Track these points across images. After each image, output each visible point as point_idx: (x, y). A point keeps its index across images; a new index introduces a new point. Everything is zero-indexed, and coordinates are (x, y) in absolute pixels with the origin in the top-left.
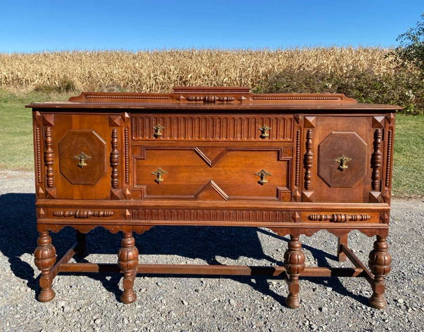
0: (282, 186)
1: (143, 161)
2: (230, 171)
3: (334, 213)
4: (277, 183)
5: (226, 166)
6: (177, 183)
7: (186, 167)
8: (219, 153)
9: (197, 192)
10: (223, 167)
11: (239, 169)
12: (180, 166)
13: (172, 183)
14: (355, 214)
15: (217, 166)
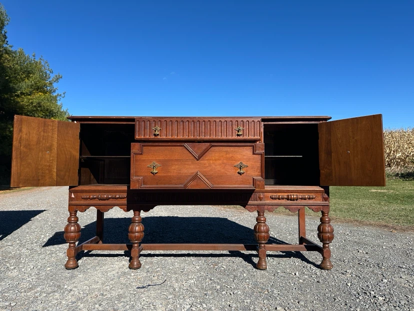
0: (257, 176)
1: (141, 156)
2: (213, 163)
3: (289, 194)
4: (253, 173)
5: (210, 160)
6: (169, 175)
7: (177, 160)
8: (204, 148)
9: (186, 181)
10: (207, 160)
11: (220, 162)
12: (172, 160)
13: (165, 175)
14: (304, 194)
15: (203, 160)
